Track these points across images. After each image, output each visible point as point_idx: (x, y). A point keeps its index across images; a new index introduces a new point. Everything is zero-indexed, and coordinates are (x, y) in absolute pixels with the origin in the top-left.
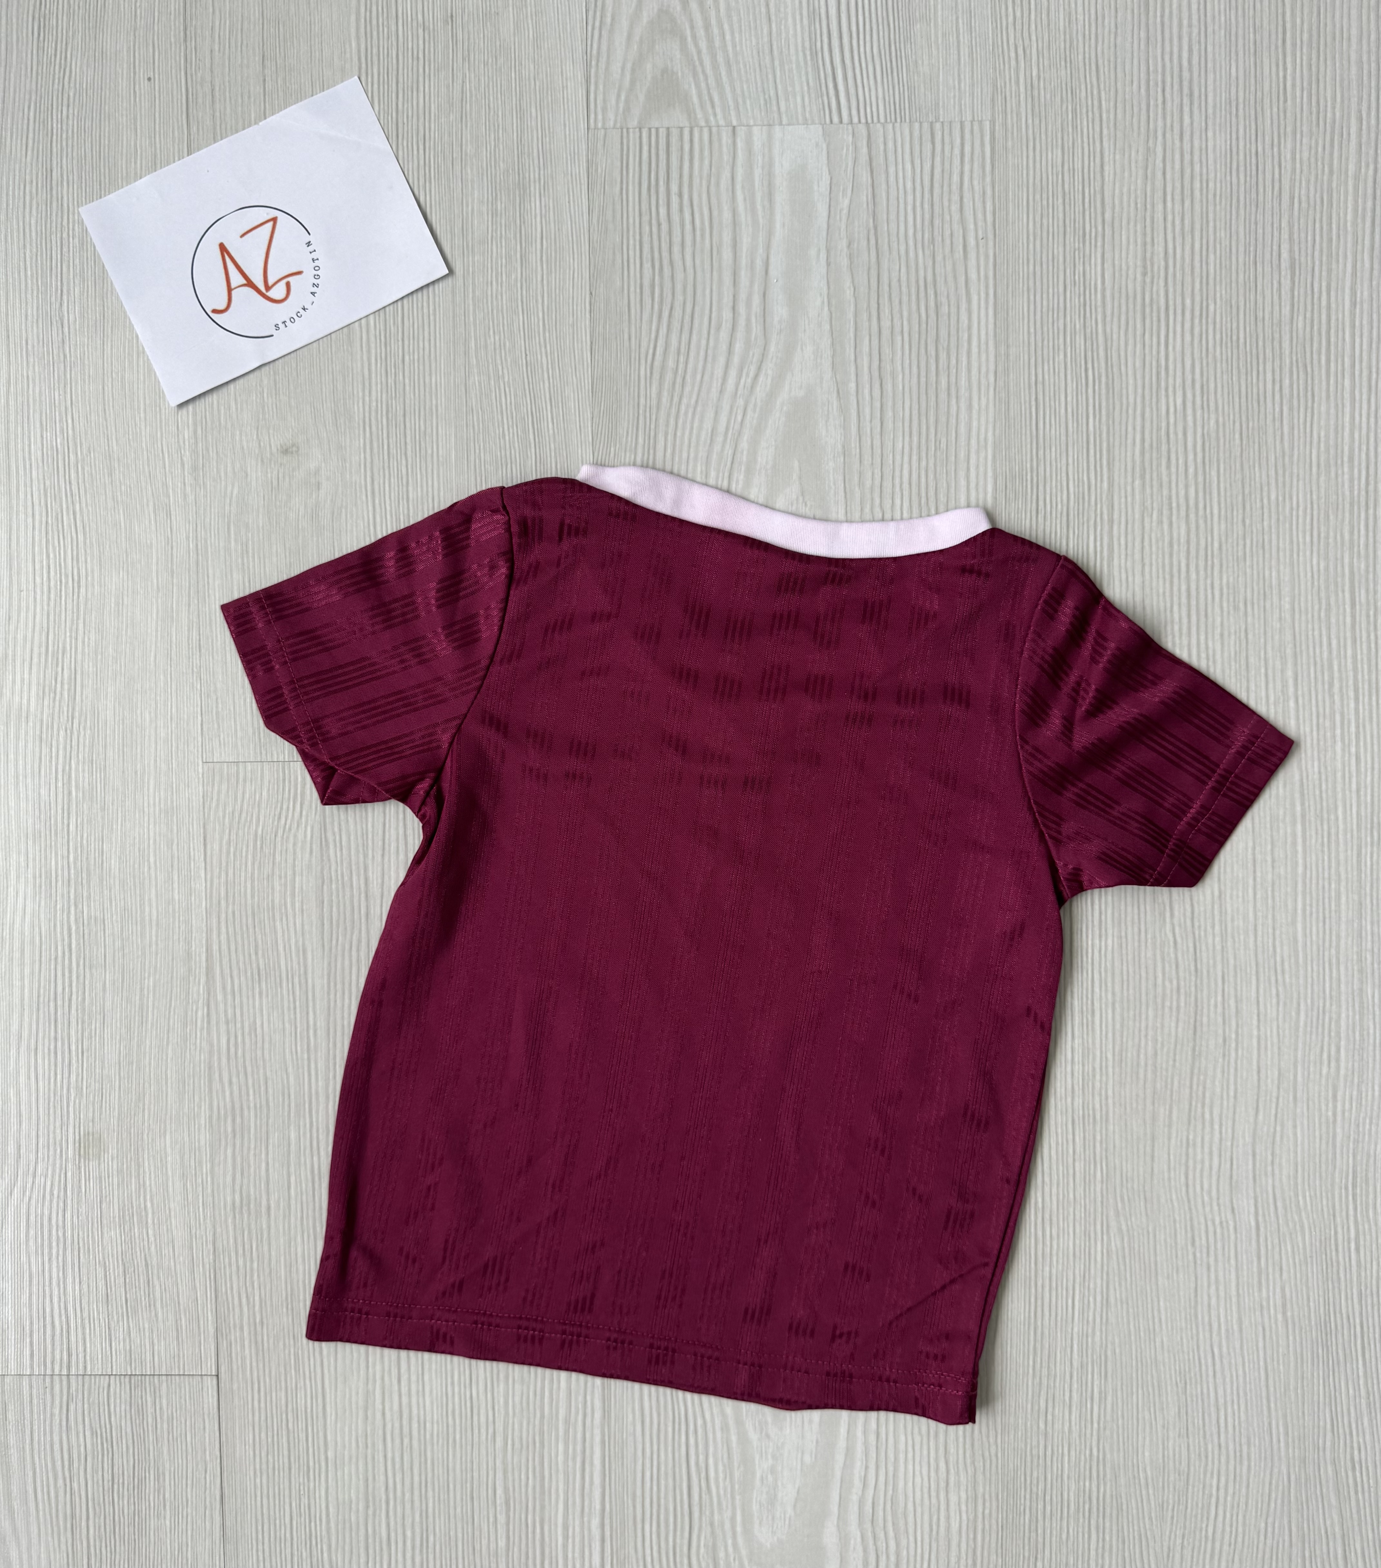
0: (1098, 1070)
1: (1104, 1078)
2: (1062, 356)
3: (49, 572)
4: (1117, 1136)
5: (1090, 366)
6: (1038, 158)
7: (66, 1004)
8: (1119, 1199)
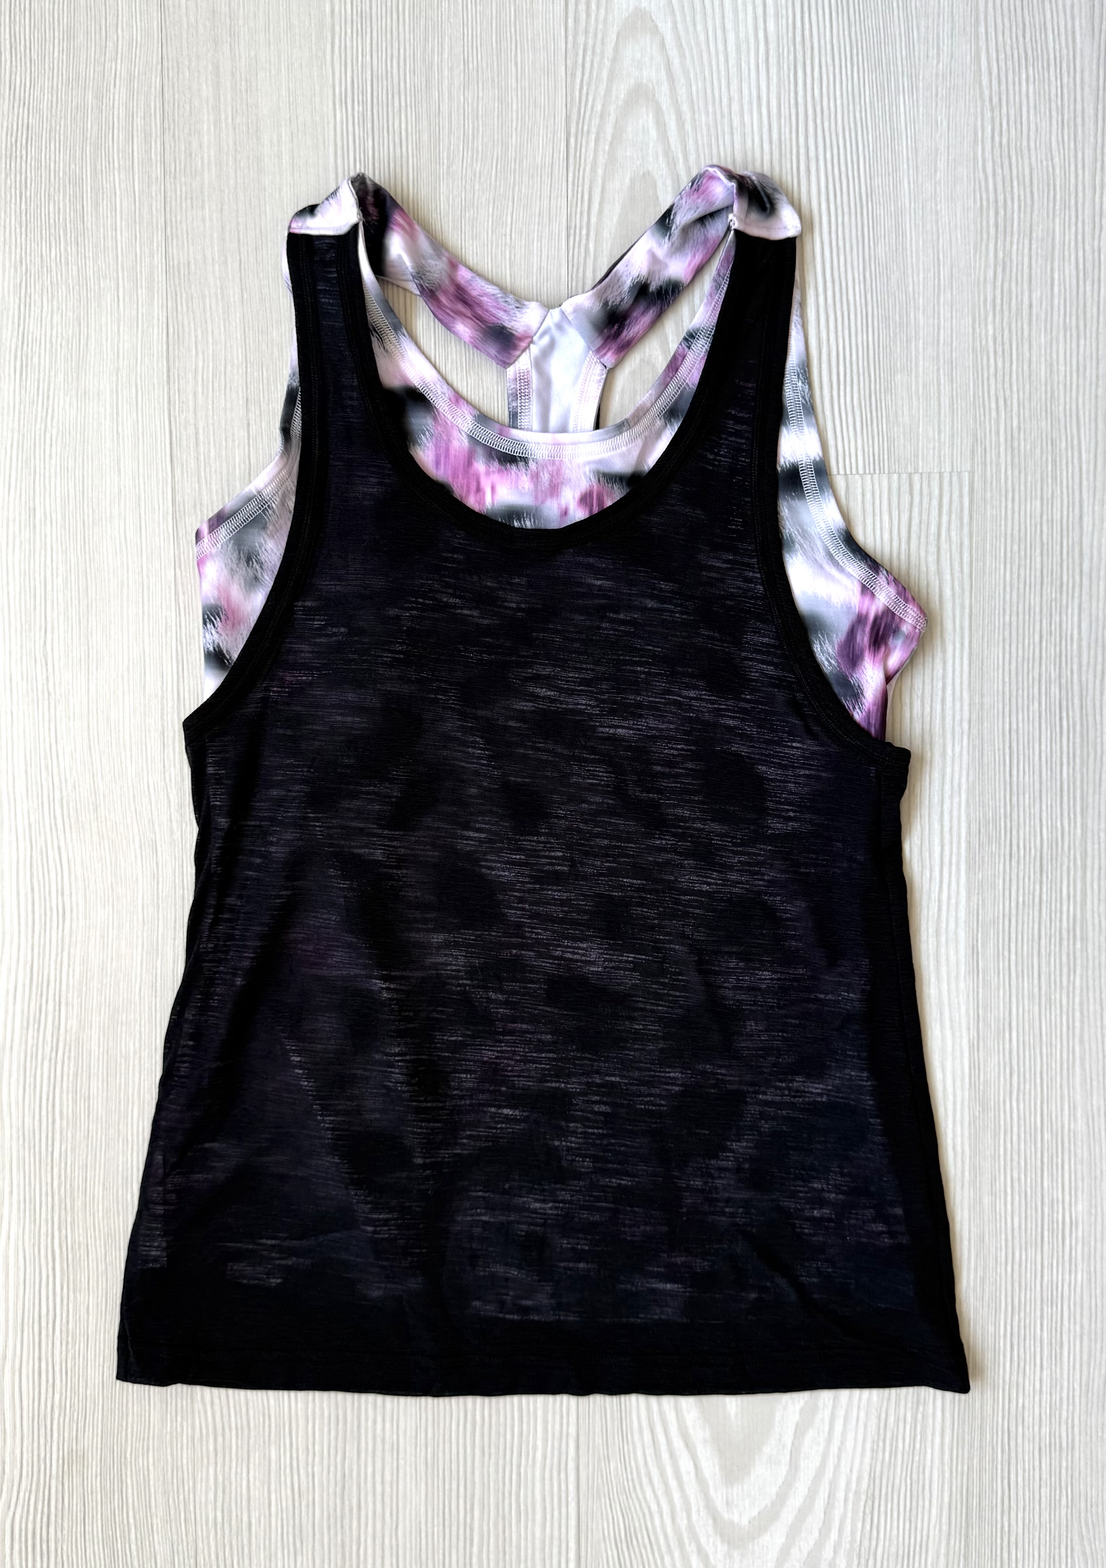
0: (1065, 1400)
1: (1071, 1408)
2: (1036, 705)
3: (33, 905)
4: (1082, 1463)
5: (1064, 714)
6: (1016, 509)
7: (50, 1326)
8: (1083, 1523)
